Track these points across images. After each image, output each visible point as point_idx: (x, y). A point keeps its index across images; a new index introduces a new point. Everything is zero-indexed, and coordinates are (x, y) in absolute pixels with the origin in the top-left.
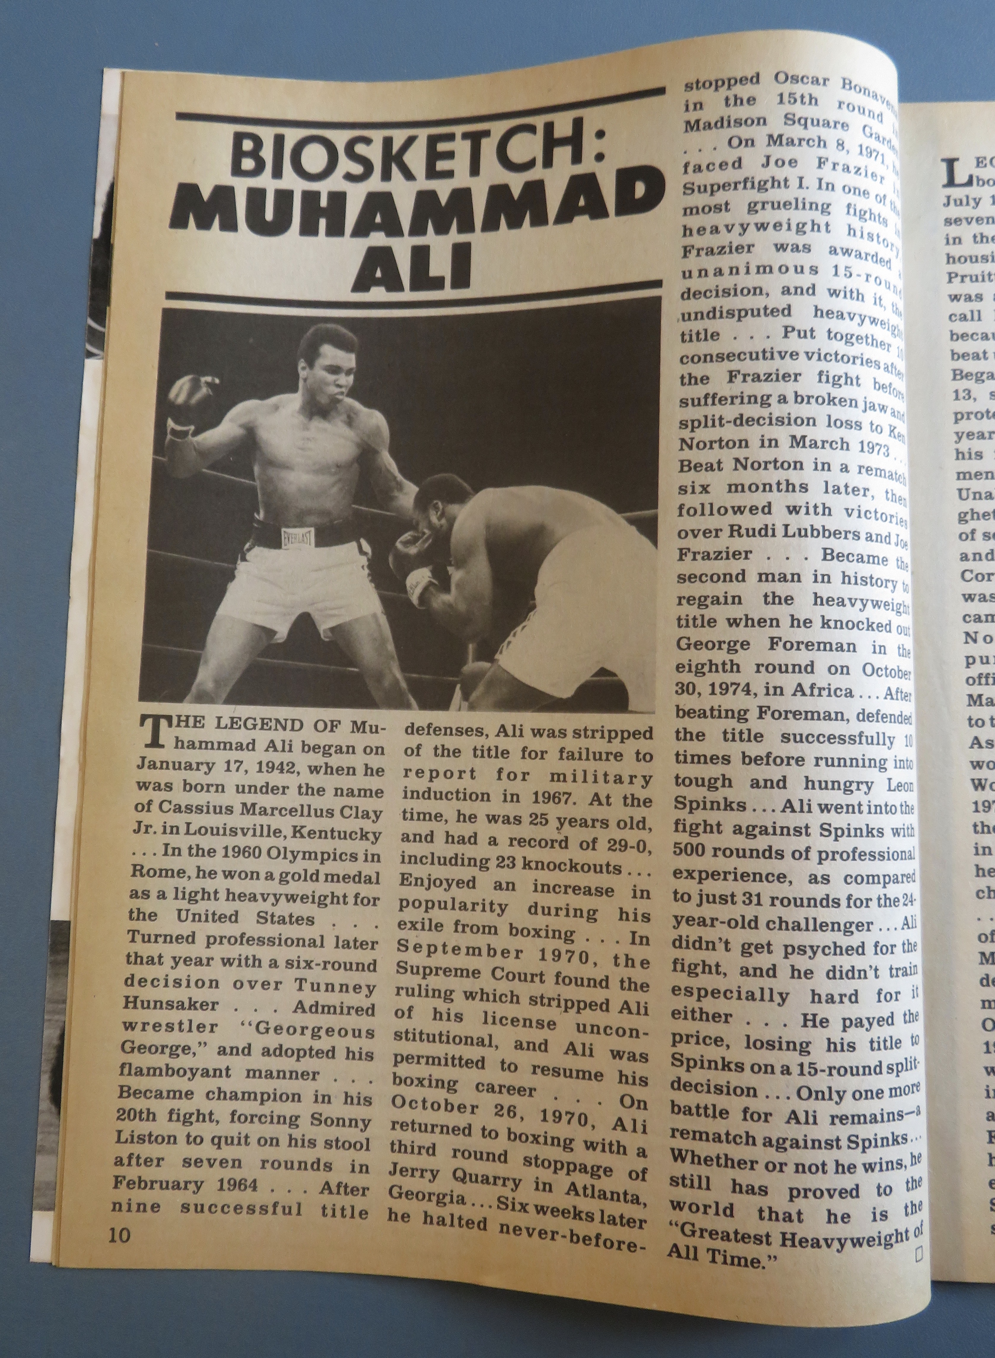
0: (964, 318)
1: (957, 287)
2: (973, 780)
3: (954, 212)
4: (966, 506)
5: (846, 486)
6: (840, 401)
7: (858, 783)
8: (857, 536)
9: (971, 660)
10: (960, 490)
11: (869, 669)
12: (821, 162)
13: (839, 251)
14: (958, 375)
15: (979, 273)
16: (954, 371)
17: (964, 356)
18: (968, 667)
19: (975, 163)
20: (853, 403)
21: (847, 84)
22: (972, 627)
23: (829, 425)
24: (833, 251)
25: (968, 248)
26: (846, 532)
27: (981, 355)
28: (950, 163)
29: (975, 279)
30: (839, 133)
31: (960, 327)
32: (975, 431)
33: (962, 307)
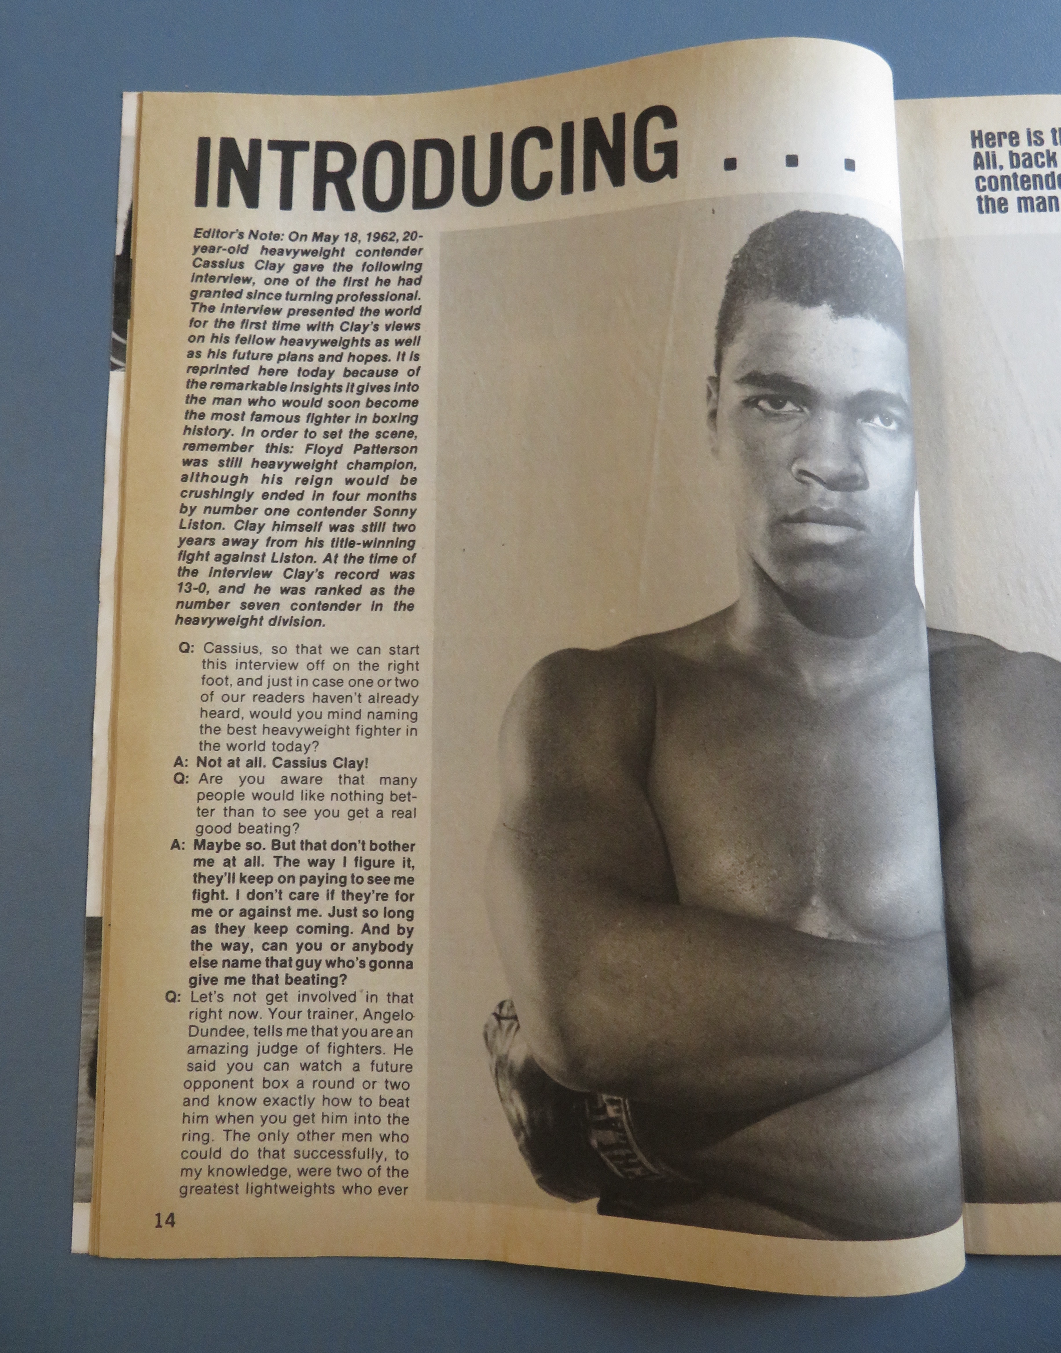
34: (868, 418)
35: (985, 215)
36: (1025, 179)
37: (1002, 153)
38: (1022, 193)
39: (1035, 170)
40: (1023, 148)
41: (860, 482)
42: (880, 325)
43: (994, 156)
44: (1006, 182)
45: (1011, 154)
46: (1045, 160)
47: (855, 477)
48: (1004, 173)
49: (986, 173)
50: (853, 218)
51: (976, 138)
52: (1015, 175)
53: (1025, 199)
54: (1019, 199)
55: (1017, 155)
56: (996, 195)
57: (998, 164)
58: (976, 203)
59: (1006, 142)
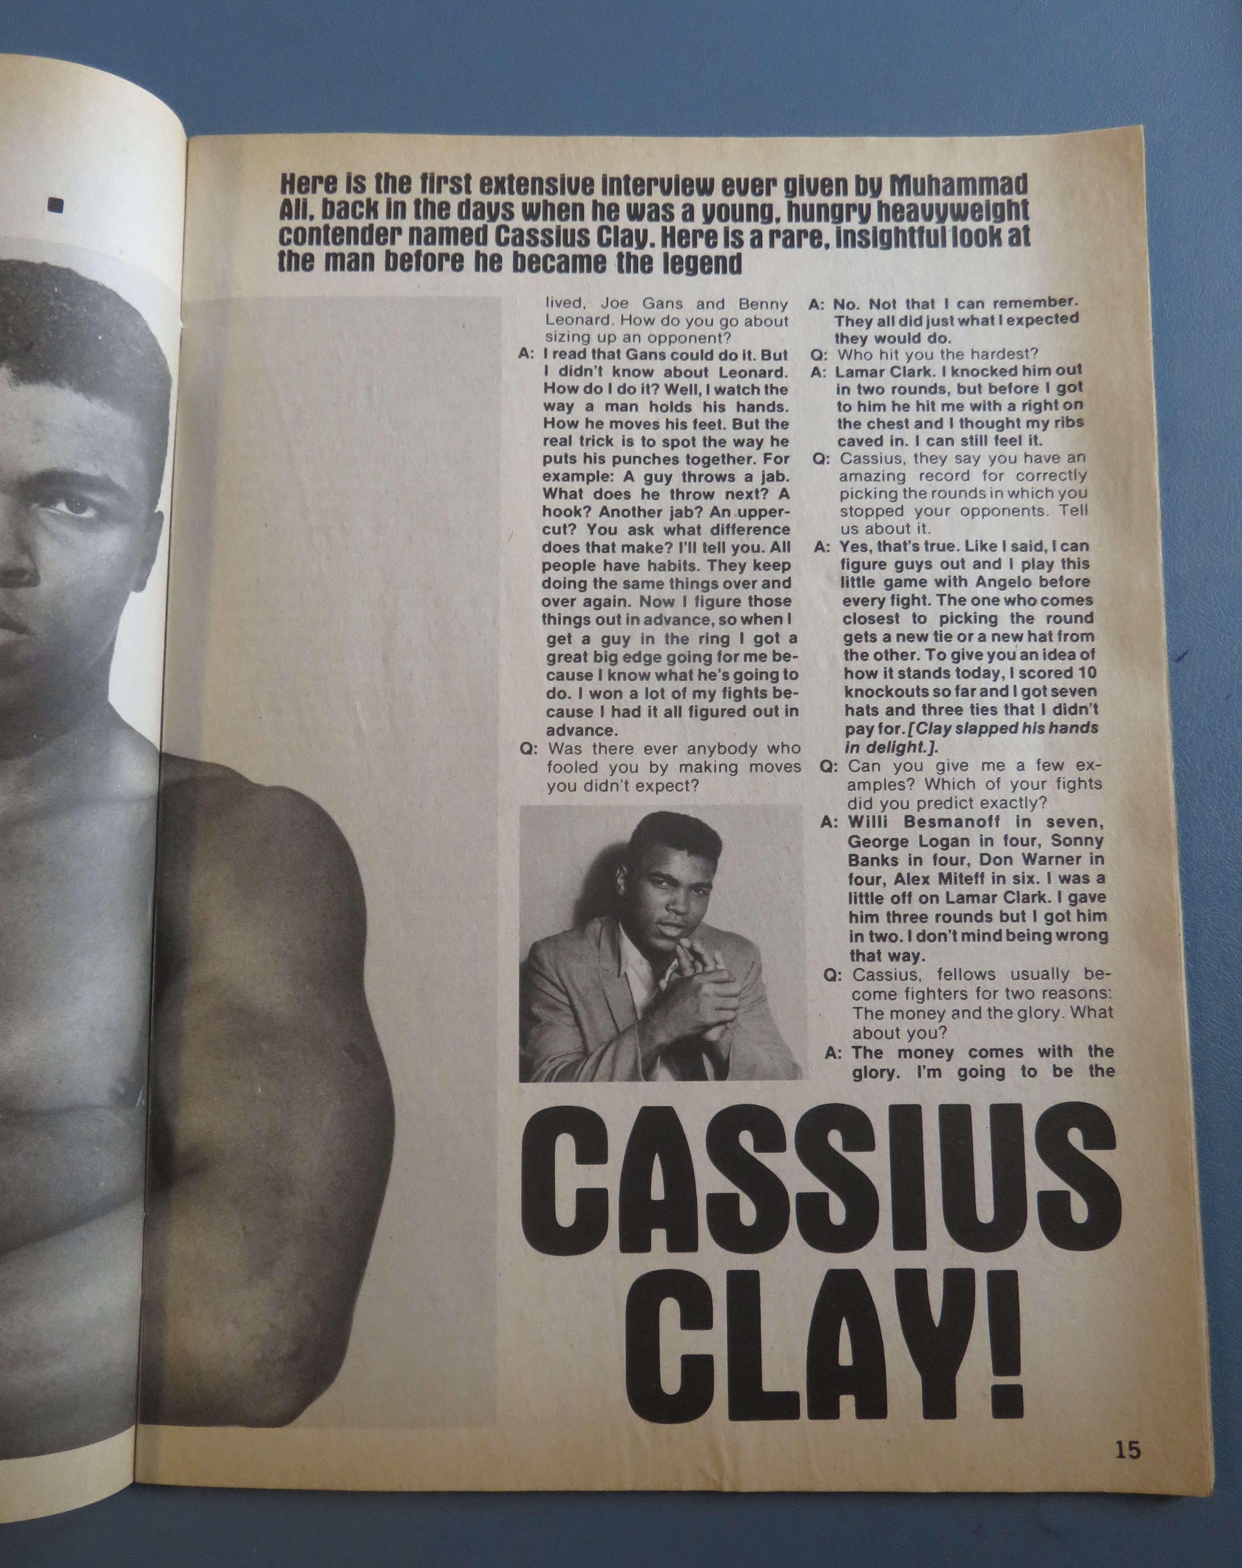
34: (49, 502)
35: (286, 272)
36: (338, 232)
37: (315, 202)
38: (332, 248)
39: (351, 222)
40: (341, 195)
41: (26, 577)
42: (81, 394)
43: (305, 204)
44: (315, 235)
45: (325, 202)
46: (364, 210)
47: (22, 572)
48: (314, 224)
49: (293, 224)
50: (53, 267)
51: (287, 182)
52: (327, 227)
53: (335, 255)
54: (328, 255)
55: (332, 204)
56: (301, 250)
57: (309, 212)
58: (278, 259)
59: (321, 188)
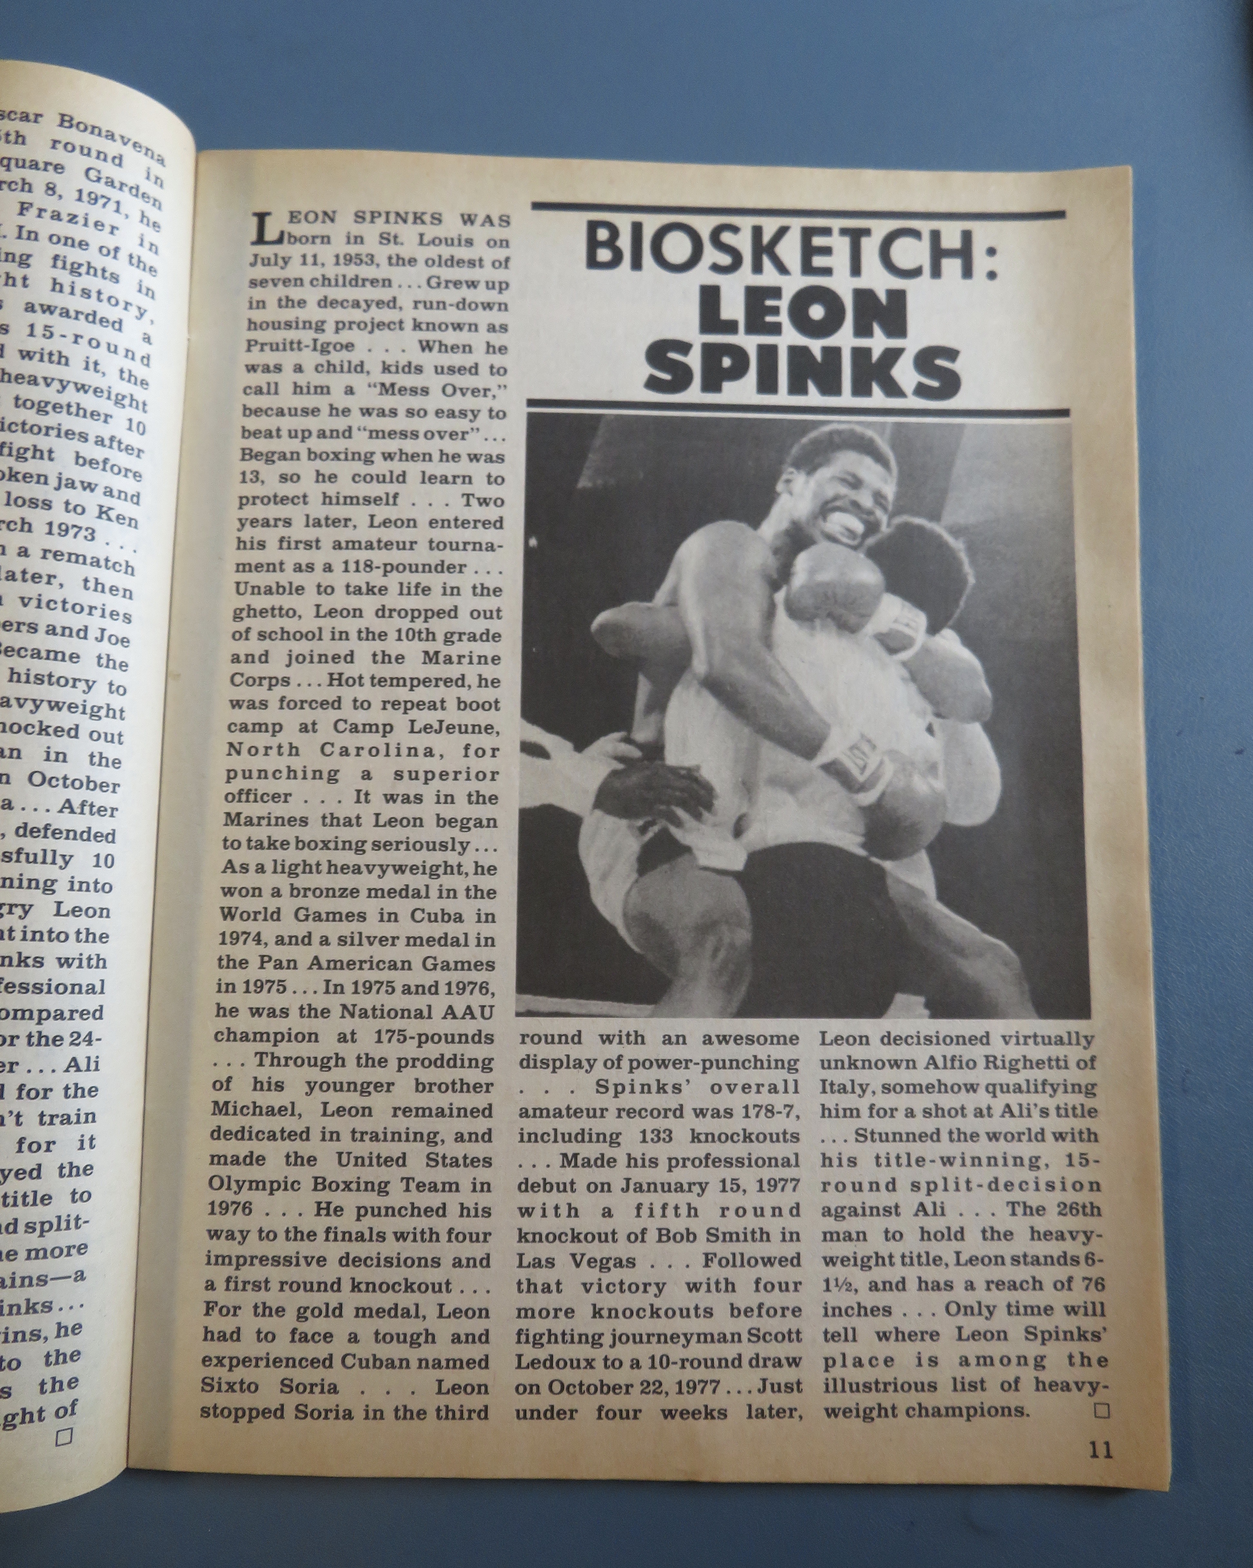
0: (259, 391)
1: (257, 357)
2: (222, 908)
3: (261, 272)
4: (242, 602)
5: (24, 572)
6: (24, 477)
7: (11, 906)
8: (33, 628)
9: (232, 774)
10: (238, 584)
11: (37, 779)
12: (24, 208)
13: (37, 308)
14: (248, 454)
15: (280, 341)
16: (243, 450)
17: (256, 434)
18: (228, 782)
19: (287, 217)
20: (42, 479)
21: (66, 121)
22: (236, 738)
23: (8, 504)
24: (30, 308)
25: (272, 313)
26: (19, 624)
27: (274, 433)
28: (261, 217)
29: (275, 347)
30: (51, 176)
31: (254, 401)
32: (260, 518)
33: (259, 379)
